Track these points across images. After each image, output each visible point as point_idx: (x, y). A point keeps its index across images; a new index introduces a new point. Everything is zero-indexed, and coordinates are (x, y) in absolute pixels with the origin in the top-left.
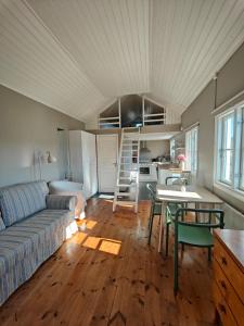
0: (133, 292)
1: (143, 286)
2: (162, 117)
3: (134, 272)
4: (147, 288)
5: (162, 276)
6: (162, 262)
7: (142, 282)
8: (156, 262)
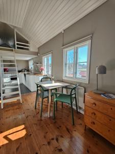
0: (53, 149)
1: (55, 140)
2: (28, 46)
3: (45, 137)
4: (57, 140)
5: (58, 128)
6: (54, 121)
7: (53, 139)
8: (52, 123)
